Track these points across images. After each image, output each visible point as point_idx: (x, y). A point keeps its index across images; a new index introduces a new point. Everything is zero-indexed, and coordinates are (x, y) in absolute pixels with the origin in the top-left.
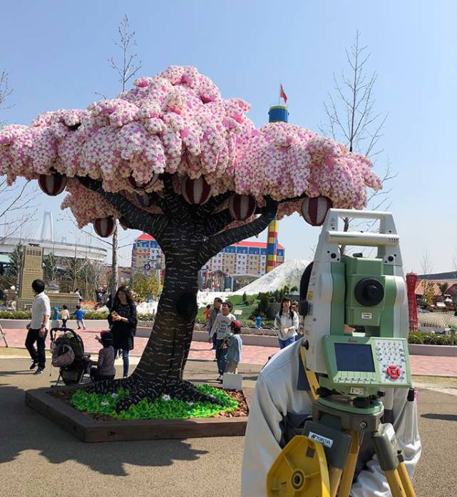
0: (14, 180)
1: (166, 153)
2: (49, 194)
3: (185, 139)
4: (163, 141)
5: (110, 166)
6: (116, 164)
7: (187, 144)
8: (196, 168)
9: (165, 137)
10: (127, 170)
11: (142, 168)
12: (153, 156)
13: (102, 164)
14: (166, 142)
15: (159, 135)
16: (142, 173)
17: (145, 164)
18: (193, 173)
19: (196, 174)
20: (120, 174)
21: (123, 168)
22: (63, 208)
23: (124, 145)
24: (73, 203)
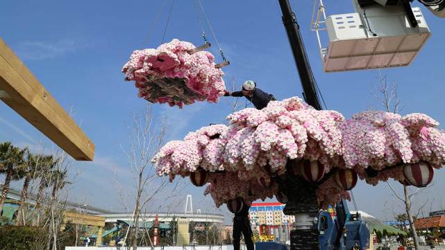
0: (174, 178)
1: (296, 142)
2: (197, 185)
3: (308, 129)
4: (292, 132)
5: (251, 158)
6: (256, 156)
7: (311, 132)
8: (315, 152)
9: (293, 129)
10: (264, 160)
11: (277, 156)
12: (287, 145)
13: (244, 157)
14: (295, 133)
15: (288, 128)
16: (277, 161)
17: (280, 153)
18: (312, 156)
19: (315, 157)
20: (258, 165)
21: (261, 158)
22: (205, 195)
23: (262, 139)
24: (213, 190)
